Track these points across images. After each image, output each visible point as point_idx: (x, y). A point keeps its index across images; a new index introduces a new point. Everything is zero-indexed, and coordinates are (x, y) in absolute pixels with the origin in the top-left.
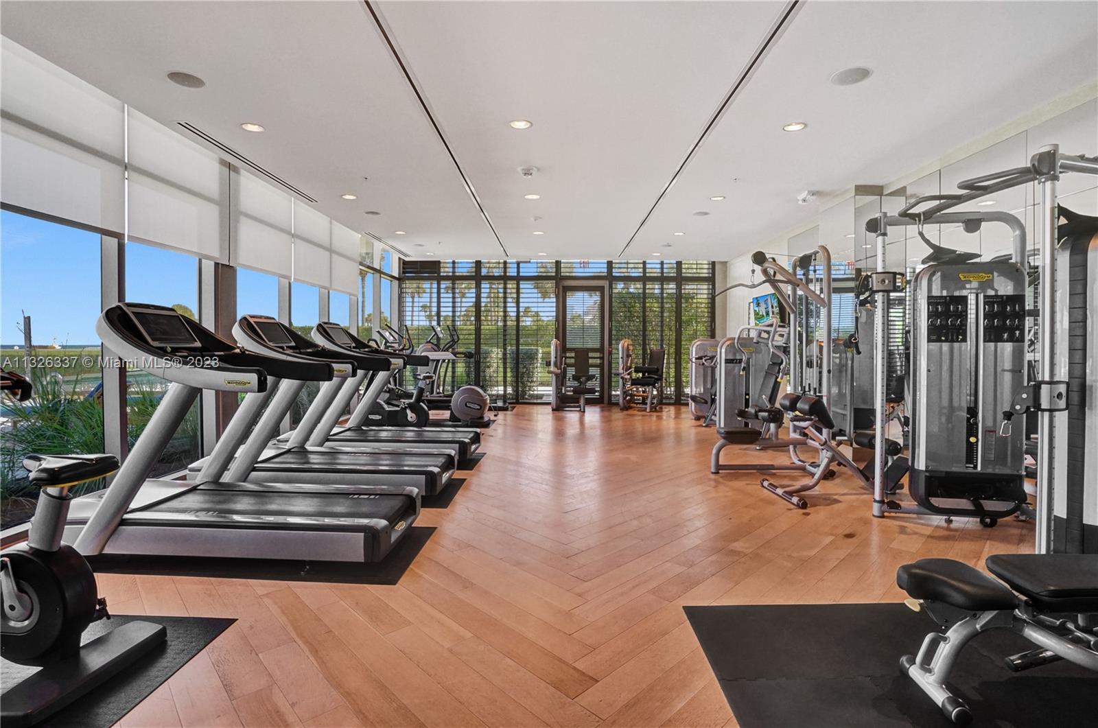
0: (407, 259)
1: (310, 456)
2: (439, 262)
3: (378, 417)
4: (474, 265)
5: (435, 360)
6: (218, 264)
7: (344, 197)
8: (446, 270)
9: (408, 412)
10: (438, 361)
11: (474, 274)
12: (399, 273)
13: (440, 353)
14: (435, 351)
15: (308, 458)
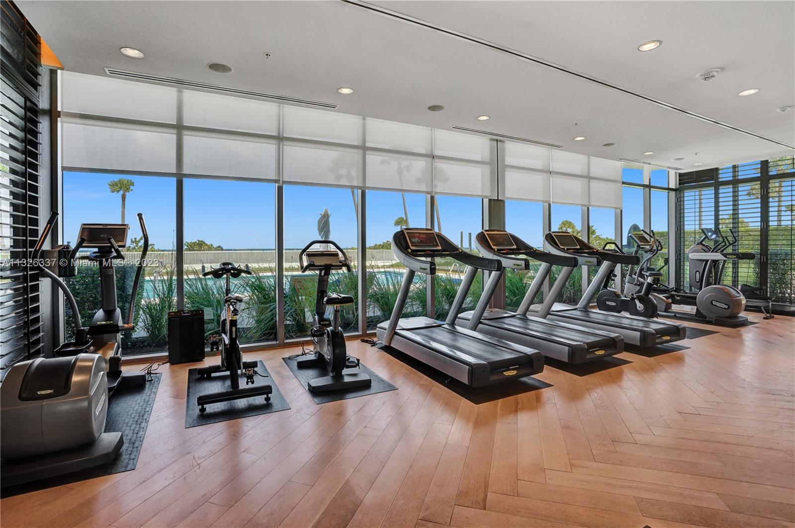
0: (682, 172)
1: (530, 323)
2: (717, 169)
3: (613, 304)
4: (759, 166)
5: (704, 260)
6: (491, 199)
7: (575, 139)
8: (725, 176)
9: (637, 302)
10: (707, 261)
11: (759, 175)
12: (676, 185)
13: (710, 254)
14: (706, 252)
15: (528, 325)
